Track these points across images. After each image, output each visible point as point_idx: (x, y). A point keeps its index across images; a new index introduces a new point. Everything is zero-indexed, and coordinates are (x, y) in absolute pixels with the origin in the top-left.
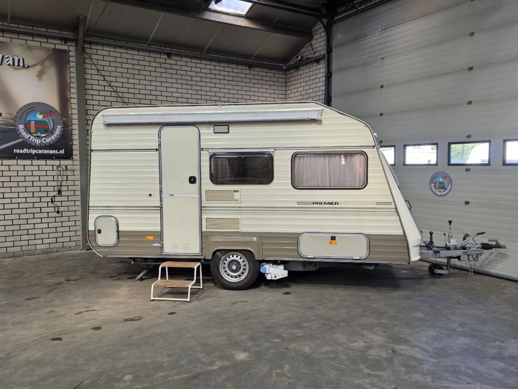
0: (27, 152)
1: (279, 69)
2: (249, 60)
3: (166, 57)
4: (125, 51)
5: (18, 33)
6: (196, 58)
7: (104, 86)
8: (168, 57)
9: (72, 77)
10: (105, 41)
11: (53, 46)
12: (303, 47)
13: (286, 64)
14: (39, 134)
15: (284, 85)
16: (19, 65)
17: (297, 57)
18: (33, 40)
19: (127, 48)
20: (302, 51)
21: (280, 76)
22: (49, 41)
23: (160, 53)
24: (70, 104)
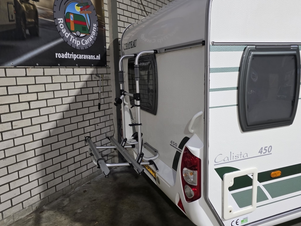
0: (69, 58)
14: (78, 33)
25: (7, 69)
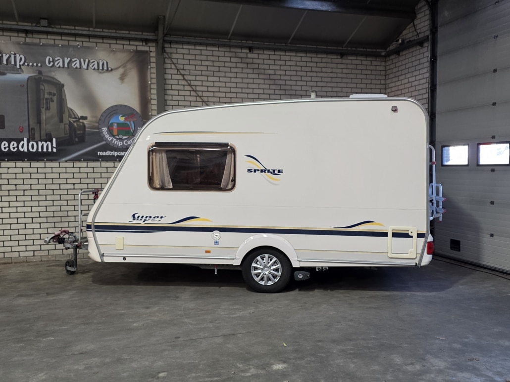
0: (110, 154)
1: (376, 55)
2: (341, 48)
3: (248, 51)
4: (205, 48)
5: (103, 37)
6: (280, 50)
7: (184, 85)
8: (250, 51)
9: (153, 78)
10: (185, 39)
11: (134, 48)
12: (405, 29)
13: (386, 49)
14: (121, 136)
15: (383, 73)
16: (103, 69)
17: (398, 41)
18: (116, 44)
19: (207, 45)
20: (404, 32)
21: (379, 63)
22: (132, 43)
23: (242, 47)
24: (150, 105)
25: (61, 163)
